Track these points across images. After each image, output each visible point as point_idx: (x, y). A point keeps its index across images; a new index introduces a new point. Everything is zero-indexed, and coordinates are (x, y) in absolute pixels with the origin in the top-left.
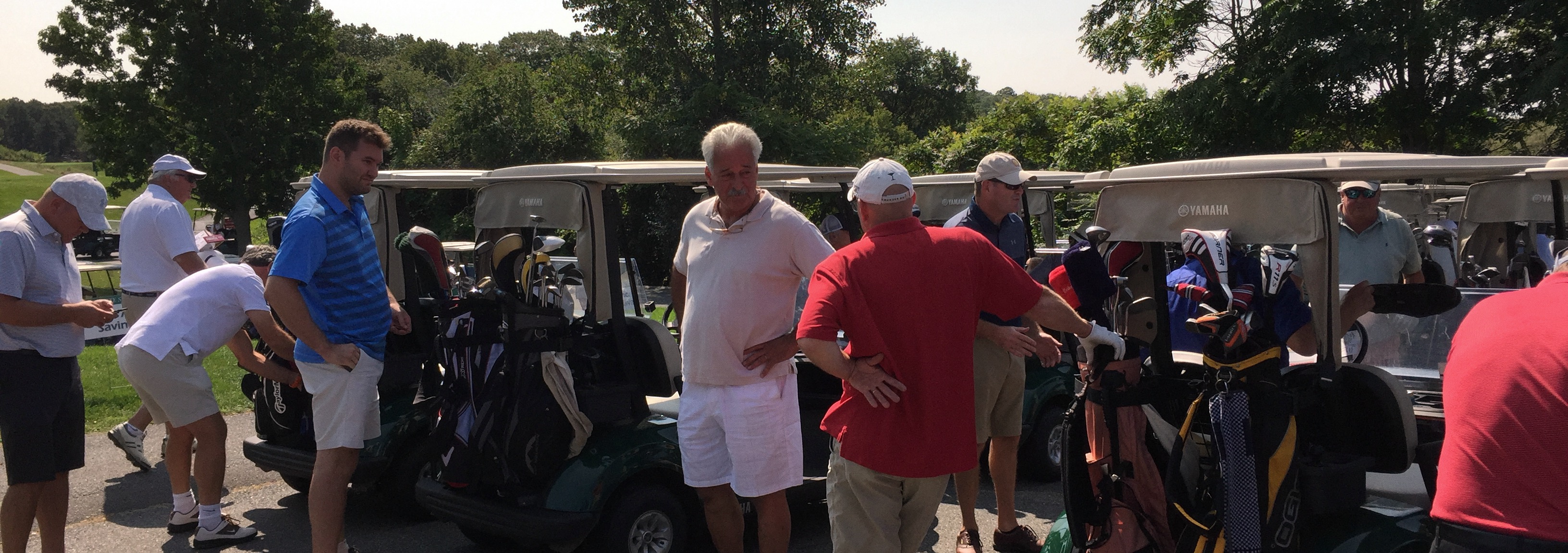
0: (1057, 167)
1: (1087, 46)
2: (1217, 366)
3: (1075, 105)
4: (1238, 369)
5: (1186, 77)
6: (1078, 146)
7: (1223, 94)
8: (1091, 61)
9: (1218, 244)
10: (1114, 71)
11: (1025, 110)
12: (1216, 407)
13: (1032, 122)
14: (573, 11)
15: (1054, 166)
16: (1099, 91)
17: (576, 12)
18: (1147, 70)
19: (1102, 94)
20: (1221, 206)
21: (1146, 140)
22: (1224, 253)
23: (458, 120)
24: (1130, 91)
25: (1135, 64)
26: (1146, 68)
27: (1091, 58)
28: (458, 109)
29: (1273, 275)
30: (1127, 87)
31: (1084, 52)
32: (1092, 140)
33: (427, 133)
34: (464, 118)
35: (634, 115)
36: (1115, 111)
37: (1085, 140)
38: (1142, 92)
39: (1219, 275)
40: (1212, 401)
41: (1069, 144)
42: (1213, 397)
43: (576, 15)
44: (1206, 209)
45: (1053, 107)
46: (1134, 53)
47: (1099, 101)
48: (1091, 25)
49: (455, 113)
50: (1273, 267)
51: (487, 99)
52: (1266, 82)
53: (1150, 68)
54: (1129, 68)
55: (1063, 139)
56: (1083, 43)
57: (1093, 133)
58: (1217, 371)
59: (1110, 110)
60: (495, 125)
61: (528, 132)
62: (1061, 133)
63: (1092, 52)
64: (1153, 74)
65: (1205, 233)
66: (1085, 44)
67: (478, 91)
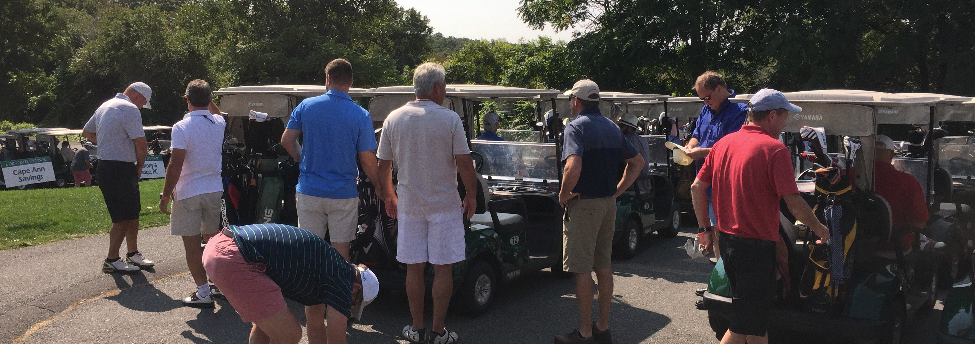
0: (501, 84)
1: (522, 14)
2: (827, 193)
3: (511, 47)
4: (838, 195)
5: (579, 34)
6: (516, 72)
7: (604, 45)
8: (524, 23)
9: (822, 135)
10: (536, 29)
11: (481, 50)
12: (829, 212)
13: (486, 57)
15: (499, 84)
16: (524, 39)
18: (554, 28)
19: (526, 42)
20: (818, 116)
21: (555, 70)
22: (825, 139)
23: (108, 43)
24: (542, 40)
25: (548, 25)
27: (525, 21)
28: (108, 35)
29: (852, 151)
30: (540, 38)
31: (521, 17)
32: (525, 69)
33: (83, 51)
34: (113, 41)
36: (534, 52)
37: (520, 68)
38: (549, 41)
39: (823, 149)
40: (826, 209)
41: (511, 71)
42: (827, 208)
44: (810, 117)
45: (497, 48)
46: (547, 18)
47: (524, 46)
49: (106, 39)
50: (852, 147)
51: (129, 30)
52: (626, 40)
53: (556, 28)
54: (544, 27)
55: (506, 68)
56: (519, 12)
57: (526, 65)
58: (827, 195)
59: (532, 51)
60: (136, 47)
61: (161, 52)
62: (504, 64)
63: (525, 17)
64: (557, 32)
65: (814, 129)
66: (520, 12)
67: (123, 24)
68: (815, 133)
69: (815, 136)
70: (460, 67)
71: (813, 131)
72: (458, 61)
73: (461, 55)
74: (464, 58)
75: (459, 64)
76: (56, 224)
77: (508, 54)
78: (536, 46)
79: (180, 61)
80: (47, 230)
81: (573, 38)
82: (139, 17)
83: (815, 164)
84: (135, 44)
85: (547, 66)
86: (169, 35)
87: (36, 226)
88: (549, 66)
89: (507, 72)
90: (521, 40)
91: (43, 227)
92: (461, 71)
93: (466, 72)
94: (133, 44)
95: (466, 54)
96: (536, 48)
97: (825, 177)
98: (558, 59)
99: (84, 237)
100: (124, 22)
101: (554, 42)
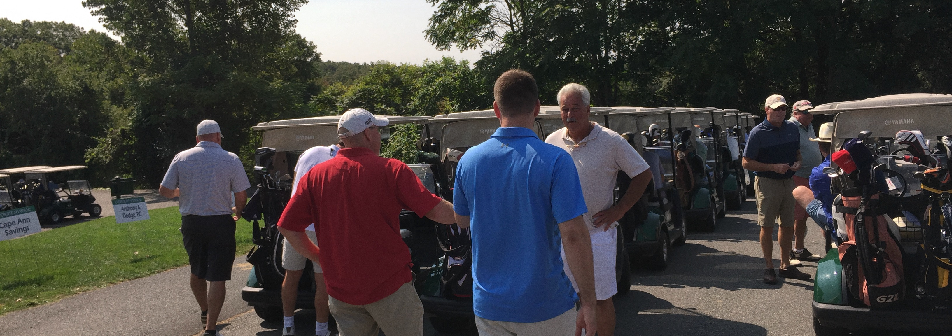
0: (411, 105)
1: (429, 36)
2: (940, 192)
3: (417, 69)
5: (487, 53)
6: (427, 93)
7: (518, 62)
8: (432, 44)
9: (921, 137)
10: (442, 50)
13: (393, 79)
14: (90, 8)
16: (429, 61)
17: (92, 9)
18: (459, 48)
19: (431, 63)
24: (446, 61)
25: (454, 45)
26: (458, 47)
27: (432, 43)
30: (444, 58)
31: (428, 39)
35: (146, 77)
36: (441, 72)
37: (431, 89)
41: (422, 92)
43: (92, 12)
45: (403, 70)
46: (453, 39)
47: (430, 66)
48: (435, 23)
51: (15, 68)
52: (539, 56)
53: (460, 48)
54: (450, 47)
55: (416, 89)
56: (426, 34)
57: (437, 85)
58: (941, 194)
59: (438, 72)
60: (24, 85)
61: (52, 90)
62: (412, 85)
63: (433, 39)
64: (461, 51)
65: (912, 132)
66: (428, 34)
67: (7, 62)
68: (915, 136)
69: (915, 139)
70: (369, 90)
71: (912, 134)
72: (366, 85)
73: (368, 79)
74: (371, 81)
75: (367, 87)
76: (52, 278)
77: (414, 75)
78: (441, 66)
79: (71, 97)
80: (45, 285)
81: (482, 57)
82: (26, 54)
83: (920, 165)
84: (23, 82)
85: (458, 85)
86: (59, 71)
87: (31, 282)
88: (460, 86)
89: (418, 93)
90: (426, 61)
91: (39, 282)
92: (370, 94)
93: (376, 95)
94: (20, 82)
95: (373, 77)
96: (441, 68)
97: (936, 177)
98: (467, 78)
99: (89, 290)
100: (8, 59)
101: (458, 62)
